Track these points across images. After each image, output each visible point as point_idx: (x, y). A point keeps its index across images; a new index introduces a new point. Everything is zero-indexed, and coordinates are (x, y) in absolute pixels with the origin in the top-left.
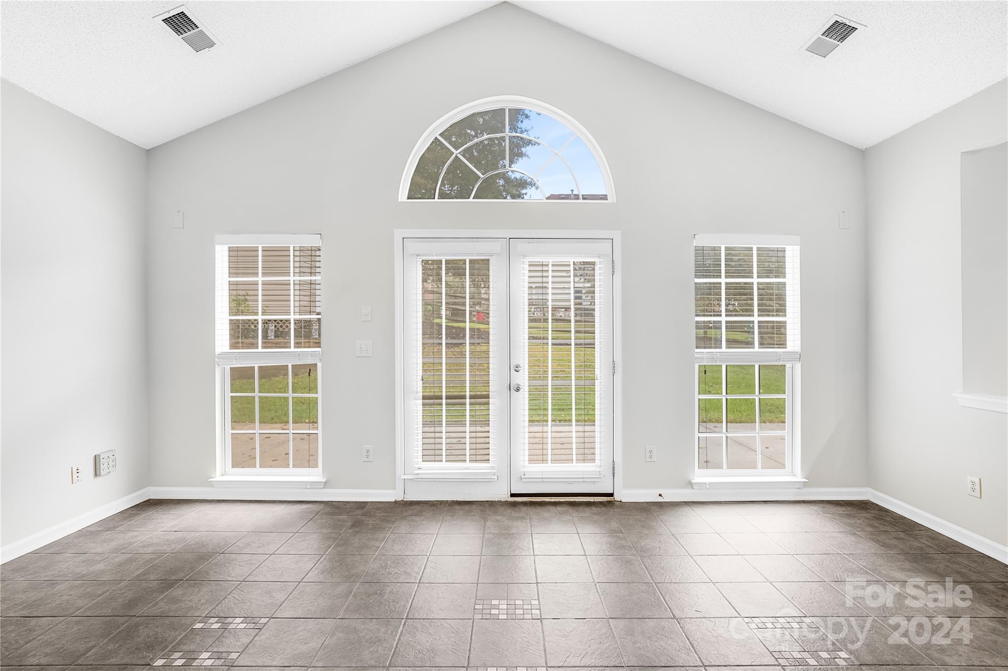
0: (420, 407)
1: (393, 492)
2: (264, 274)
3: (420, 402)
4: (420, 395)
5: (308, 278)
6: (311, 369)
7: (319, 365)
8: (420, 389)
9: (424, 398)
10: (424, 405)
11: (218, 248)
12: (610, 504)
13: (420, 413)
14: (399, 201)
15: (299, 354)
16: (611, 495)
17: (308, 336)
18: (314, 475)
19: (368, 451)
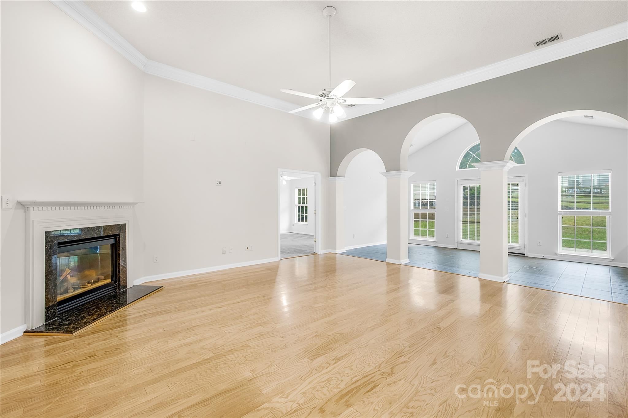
0: (462, 224)
1: (454, 246)
2: (422, 191)
3: (462, 223)
4: (462, 221)
5: (432, 191)
6: (433, 214)
7: (435, 213)
8: (462, 220)
9: (463, 222)
10: (463, 223)
11: (411, 185)
12: (525, 256)
13: (462, 226)
14: (456, 170)
15: (430, 210)
16: (524, 254)
17: (432, 205)
18: (434, 239)
19: (447, 235)
